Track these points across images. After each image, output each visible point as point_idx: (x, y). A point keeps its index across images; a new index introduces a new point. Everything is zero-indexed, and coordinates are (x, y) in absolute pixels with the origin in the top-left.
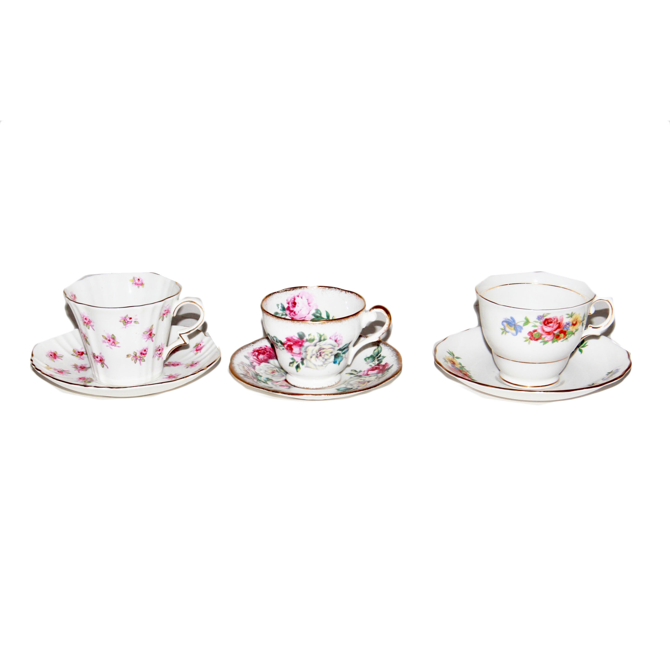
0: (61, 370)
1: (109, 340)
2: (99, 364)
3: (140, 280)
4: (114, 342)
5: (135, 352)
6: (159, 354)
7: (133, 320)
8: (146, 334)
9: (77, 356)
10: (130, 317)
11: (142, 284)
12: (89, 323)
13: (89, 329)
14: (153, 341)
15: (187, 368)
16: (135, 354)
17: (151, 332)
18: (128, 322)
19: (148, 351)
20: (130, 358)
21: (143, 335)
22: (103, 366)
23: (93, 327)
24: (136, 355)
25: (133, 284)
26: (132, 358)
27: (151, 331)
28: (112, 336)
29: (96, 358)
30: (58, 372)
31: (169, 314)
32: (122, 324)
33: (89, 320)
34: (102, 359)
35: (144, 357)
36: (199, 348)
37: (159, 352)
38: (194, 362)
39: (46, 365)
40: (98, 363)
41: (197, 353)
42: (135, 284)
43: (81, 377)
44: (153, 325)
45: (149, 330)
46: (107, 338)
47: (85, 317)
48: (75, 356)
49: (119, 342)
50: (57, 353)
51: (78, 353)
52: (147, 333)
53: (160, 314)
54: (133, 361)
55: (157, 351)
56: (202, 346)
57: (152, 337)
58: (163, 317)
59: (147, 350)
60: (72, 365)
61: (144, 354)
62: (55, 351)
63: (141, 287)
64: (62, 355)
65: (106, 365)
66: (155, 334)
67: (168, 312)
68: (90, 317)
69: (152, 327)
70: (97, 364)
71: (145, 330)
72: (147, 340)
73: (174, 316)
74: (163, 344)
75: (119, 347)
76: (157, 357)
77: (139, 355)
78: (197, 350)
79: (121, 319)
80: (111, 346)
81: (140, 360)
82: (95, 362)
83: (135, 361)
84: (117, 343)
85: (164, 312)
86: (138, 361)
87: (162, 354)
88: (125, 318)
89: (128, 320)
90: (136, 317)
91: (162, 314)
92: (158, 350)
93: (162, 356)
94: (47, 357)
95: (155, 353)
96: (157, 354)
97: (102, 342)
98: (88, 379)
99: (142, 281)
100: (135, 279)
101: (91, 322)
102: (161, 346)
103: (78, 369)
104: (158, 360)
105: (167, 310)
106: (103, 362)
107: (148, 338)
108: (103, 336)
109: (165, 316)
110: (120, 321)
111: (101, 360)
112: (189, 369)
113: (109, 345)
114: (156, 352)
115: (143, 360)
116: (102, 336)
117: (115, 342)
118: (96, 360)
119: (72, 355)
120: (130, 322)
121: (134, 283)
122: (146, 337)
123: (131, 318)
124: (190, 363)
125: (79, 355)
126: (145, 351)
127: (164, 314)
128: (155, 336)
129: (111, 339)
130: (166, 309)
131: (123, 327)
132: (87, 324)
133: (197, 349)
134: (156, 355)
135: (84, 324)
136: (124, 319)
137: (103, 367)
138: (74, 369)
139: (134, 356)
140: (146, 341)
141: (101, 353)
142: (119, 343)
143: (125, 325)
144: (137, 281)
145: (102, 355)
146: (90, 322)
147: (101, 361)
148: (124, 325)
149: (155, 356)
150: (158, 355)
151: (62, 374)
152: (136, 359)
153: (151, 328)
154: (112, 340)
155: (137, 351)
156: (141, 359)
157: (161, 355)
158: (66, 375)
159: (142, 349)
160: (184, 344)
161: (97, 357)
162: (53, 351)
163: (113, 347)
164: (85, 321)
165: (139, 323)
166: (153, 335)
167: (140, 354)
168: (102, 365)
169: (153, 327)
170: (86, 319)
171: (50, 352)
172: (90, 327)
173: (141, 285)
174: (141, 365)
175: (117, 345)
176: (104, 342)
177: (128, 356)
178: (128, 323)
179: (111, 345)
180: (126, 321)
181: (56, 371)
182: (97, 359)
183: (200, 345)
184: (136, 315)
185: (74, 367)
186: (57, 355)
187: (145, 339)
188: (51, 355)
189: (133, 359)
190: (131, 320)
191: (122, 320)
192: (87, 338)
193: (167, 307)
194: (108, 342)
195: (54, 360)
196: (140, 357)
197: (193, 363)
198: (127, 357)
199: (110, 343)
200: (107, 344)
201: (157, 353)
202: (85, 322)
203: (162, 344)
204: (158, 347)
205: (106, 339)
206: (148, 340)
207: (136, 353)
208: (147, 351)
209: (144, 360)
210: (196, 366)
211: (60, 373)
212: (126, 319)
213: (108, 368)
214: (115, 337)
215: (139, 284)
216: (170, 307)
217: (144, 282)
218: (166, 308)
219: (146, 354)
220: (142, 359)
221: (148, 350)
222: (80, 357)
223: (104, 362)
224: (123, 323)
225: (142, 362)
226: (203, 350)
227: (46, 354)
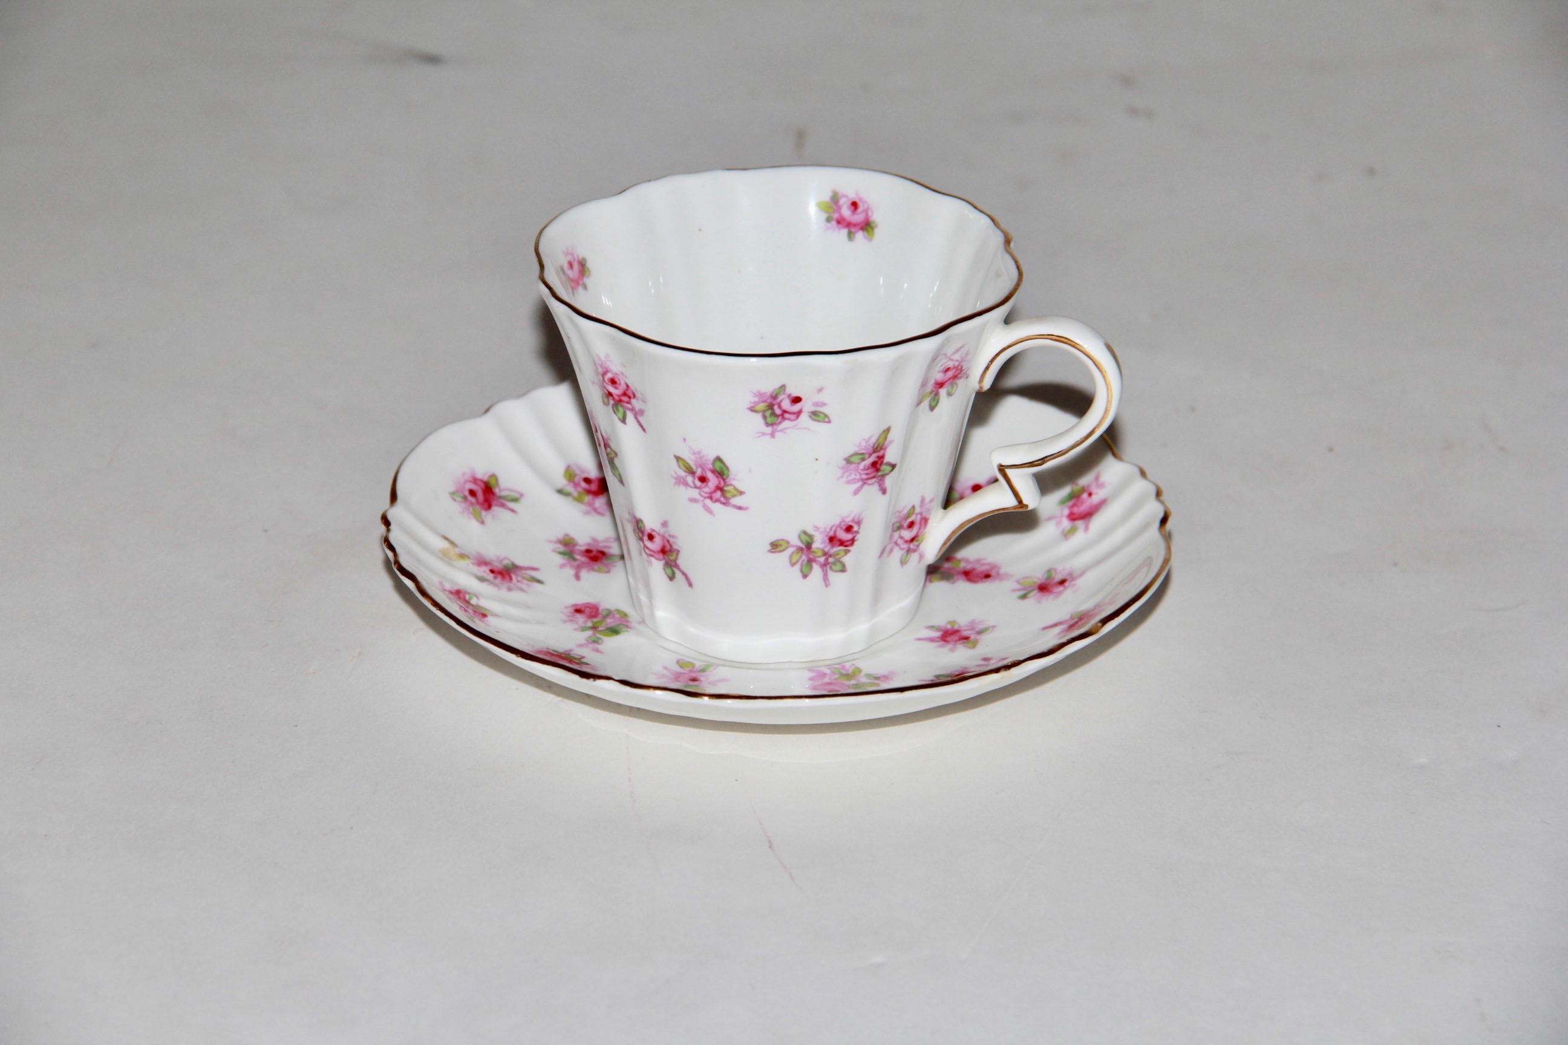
0: (505, 562)
1: (703, 479)
2: (657, 567)
3: (860, 210)
4: (719, 488)
5: (805, 533)
6: (906, 542)
7: (806, 406)
8: (859, 463)
9: (578, 500)
10: (795, 394)
11: (867, 226)
12: (625, 399)
13: (624, 421)
14: (884, 491)
15: (1024, 597)
16: (805, 538)
17: (882, 457)
18: (785, 412)
19: (860, 531)
20: (783, 557)
21: (843, 468)
22: (674, 573)
23: (641, 419)
24: (809, 546)
25: (828, 220)
26: (791, 557)
27: (880, 454)
28: (713, 464)
29: (646, 538)
30: (491, 576)
31: (961, 382)
32: (758, 417)
33: (627, 386)
34: (668, 547)
35: (842, 553)
36: (1083, 508)
37: (907, 534)
38: (1053, 573)
39: (446, 539)
40: (652, 559)
41: (1072, 531)
42: (839, 222)
43: (581, 599)
44: (888, 430)
45: (871, 450)
46: (694, 468)
47: (609, 376)
48: (570, 499)
49: (741, 488)
50: (497, 480)
51: (584, 485)
52: (863, 460)
53: (924, 384)
54: (798, 567)
55: (900, 528)
56: (1095, 499)
57: (883, 476)
58: (937, 394)
59: (855, 528)
60: (551, 541)
61: (842, 543)
62: (490, 473)
63: (860, 235)
64: (518, 492)
65: (684, 574)
66: (893, 462)
67: (955, 373)
68: (631, 378)
69: (886, 438)
70: (650, 562)
71: (852, 449)
72: (861, 487)
73: (981, 388)
74: (927, 500)
75: (740, 508)
76: (897, 553)
77: (821, 546)
78: (1073, 517)
79: (756, 399)
80: (708, 502)
81: (824, 565)
82: (641, 554)
83: (806, 570)
84: (735, 492)
85: (940, 377)
86: (817, 570)
87: (920, 538)
88: (774, 397)
89: (786, 404)
90: (820, 398)
91: (932, 382)
92: (906, 524)
93: (922, 547)
94: (455, 500)
95: (891, 536)
96: (900, 541)
97: (673, 481)
98: (609, 613)
99: (866, 211)
100: (842, 201)
101: (634, 396)
102: (918, 510)
103: (575, 560)
104: (903, 563)
105: (956, 368)
106: (673, 557)
107: (864, 482)
108: (678, 458)
109: (943, 392)
110: (752, 409)
111: (663, 551)
112: (1030, 602)
113: (698, 497)
114: (896, 535)
115: (838, 567)
116: (674, 461)
117: (726, 488)
118: (645, 547)
119: (560, 492)
120: (794, 413)
121: (836, 216)
122: (858, 477)
123: (797, 400)
124: (1039, 576)
125: (589, 492)
126: (849, 529)
127: (940, 385)
128: (896, 470)
129: (709, 475)
130: (951, 364)
131: (764, 434)
132: (619, 402)
133: (1076, 510)
134: (896, 543)
135: (606, 400)
136: (769, 401)
137: (672, 578)
138: (559, 560)
139: (800, 549)
140: (856, 492)
141: (665, 524)
142: (742, 493)
143: (772, 425)
144: (846, 212)
145: (673, 529)
146: (628, 395)
147: (667, 552)
148: (768, 425)
149: (891, 551)
150: (905, 546)
151: (507, 584)
152: (810, 561)
153: (881, 440)
154: (713, 481)
155: (817, 528)
156: (831, 560)
157: (915, 543)
158: (522, 590)
159: (837, 521)
160: (1015, 507)
161: (651, 537)
162: (482, 473)
163: (716, 507)
164: (611, 389)
165: (829, 422)
166: (885, 468)
167: (827, 541)
168: (669, 572)
169: (890, 436)
170: (613, 382)
171: (468, 477)
172: (630, 416)
173: (862, 229)
174: (826, 586)
175: (734, 501)
176: (680, 482)
177: (775, 546)
178: (784, 419)
179: (711, 498)
180: (778, 411)
181: (484, 571)
182: (648, 544)
183: (1090, 495)
184: (820, 390)
185: (562, 548)
186: (496, 491)
187: (849, 482)
188: (472, 493)
189: (795, 558)
190: (796, 407)
191: (762, 406)
192: (616, 455)
193: (957, 357)
194: (698, 483)
195: (484, 513)
196: (825, 554)
197: (1050, 578)
198: (770, 551)
199: (706, 490)
200: (694, 493)
201: (901, 537)
202: (610, 394)
203: (923, 500)
204: (905, 511)
205: (693, 473)
206: (866, 487)
207: (811, 537)
208: (857, 532)
209: (844, 565)
210: (1061, 593)
211: (498, 580)
212: (778, 400)
213: (690, 585)
214: (727, 468)
215: (855, 225)
216: (967, 354)
217: (876, 217)
218: (952, 360)
219: (853, 541)
220: (834, 564)
221: (862, 525)
222: (591, 505)
223: (675, 561)
224: (764, 417)
225: (831, 574)
226: (1098, 522)
227: (453, 488)
